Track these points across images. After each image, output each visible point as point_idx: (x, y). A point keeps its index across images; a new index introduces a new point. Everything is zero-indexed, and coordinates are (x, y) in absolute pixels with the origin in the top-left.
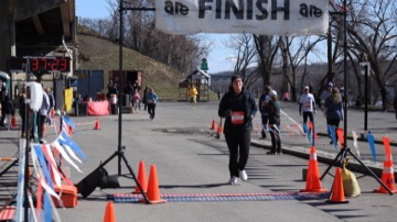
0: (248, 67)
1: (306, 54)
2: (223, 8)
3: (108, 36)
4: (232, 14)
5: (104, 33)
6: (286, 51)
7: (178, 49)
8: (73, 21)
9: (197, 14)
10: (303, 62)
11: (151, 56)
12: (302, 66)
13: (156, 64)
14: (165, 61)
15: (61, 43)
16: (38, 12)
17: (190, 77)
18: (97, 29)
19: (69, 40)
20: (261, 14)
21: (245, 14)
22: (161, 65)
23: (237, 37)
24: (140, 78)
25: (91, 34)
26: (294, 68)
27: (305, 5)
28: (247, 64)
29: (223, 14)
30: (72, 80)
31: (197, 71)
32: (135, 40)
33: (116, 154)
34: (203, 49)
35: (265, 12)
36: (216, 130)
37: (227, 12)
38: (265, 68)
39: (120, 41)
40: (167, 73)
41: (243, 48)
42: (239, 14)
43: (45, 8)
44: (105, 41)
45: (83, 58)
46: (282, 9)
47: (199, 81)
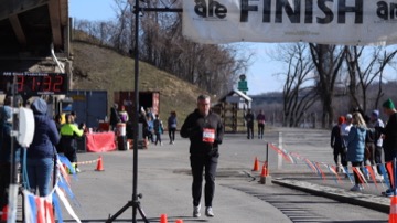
0: (302, 86)
1: (381, 69)
2: (273, 8)
3: (112, 45)
4: (285, 16)
5: (108, 40)
6: (353, 64)
7: (207, 62)
8: (65, 24)
9: (238, 16)
10: (377, 79)
11: (171, 71)
12: (375, 85)
13: (178, 83)
14: (189, 79)
15: (50, 54)
16: (18, 11)
17: (223, 100)
18: (99, 35)
19: (60, 49)
20: (323, 16)
21: (303, 16)
22: (185, 84)
23: (287, 46)
24: (156, 101)
25: (90, 41)
26: (365, 87)
27: (385, 4)
28: (300, 82)
29: (273, 16)
30: (65, 104)
31: (233, 92)
32: (149, 50)
33: (129, 204)
34: (241, 61)
35: (329, 13)
36: (259, 172)
37: (279, 13)
38: (324, 88)
39: (134, 53)
40: (192, 94)
41: (295, 61)
42: (294, 16)
43: (28, 7)
44: (109, 52)
45: (79, 74)
46: (352, 10)
47: (236, 105)
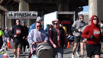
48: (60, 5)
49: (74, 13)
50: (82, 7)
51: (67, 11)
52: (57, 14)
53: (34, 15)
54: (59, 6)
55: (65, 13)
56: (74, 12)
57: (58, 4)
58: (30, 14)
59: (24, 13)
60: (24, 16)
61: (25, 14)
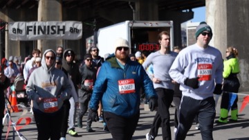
27: (72, 28)
48: (137, 6)
49: (169, 23)
50: (191, 11)
51: (153, 20)
52: (129, 26)
53: (73, 30)
54: (134, 9)
55: (149, 24)
56: (172, 22)
57: (131, 3)
58: (64, 27)
59: (48, 27)
60: (48, 33)
61: (52, 27)
